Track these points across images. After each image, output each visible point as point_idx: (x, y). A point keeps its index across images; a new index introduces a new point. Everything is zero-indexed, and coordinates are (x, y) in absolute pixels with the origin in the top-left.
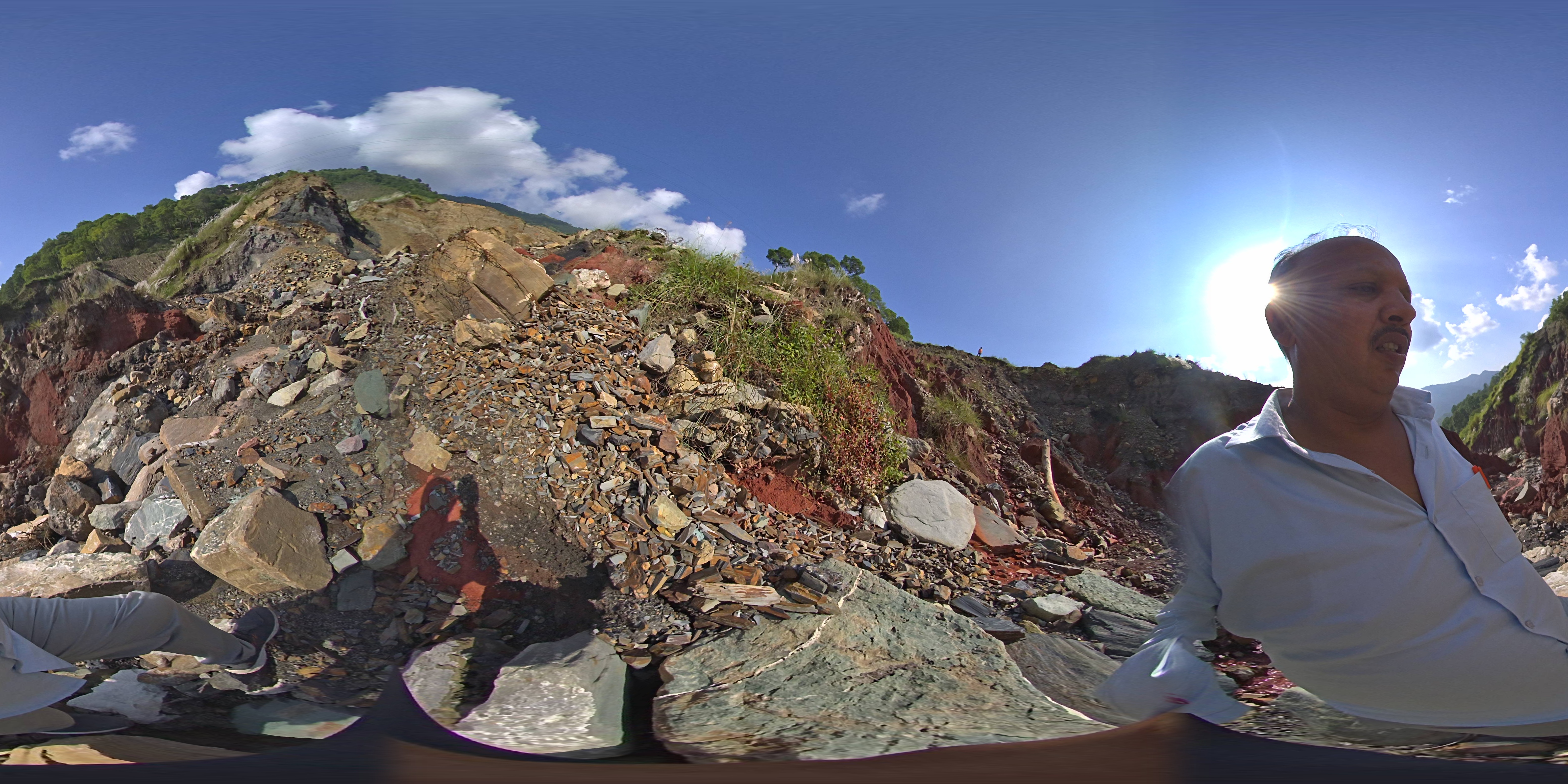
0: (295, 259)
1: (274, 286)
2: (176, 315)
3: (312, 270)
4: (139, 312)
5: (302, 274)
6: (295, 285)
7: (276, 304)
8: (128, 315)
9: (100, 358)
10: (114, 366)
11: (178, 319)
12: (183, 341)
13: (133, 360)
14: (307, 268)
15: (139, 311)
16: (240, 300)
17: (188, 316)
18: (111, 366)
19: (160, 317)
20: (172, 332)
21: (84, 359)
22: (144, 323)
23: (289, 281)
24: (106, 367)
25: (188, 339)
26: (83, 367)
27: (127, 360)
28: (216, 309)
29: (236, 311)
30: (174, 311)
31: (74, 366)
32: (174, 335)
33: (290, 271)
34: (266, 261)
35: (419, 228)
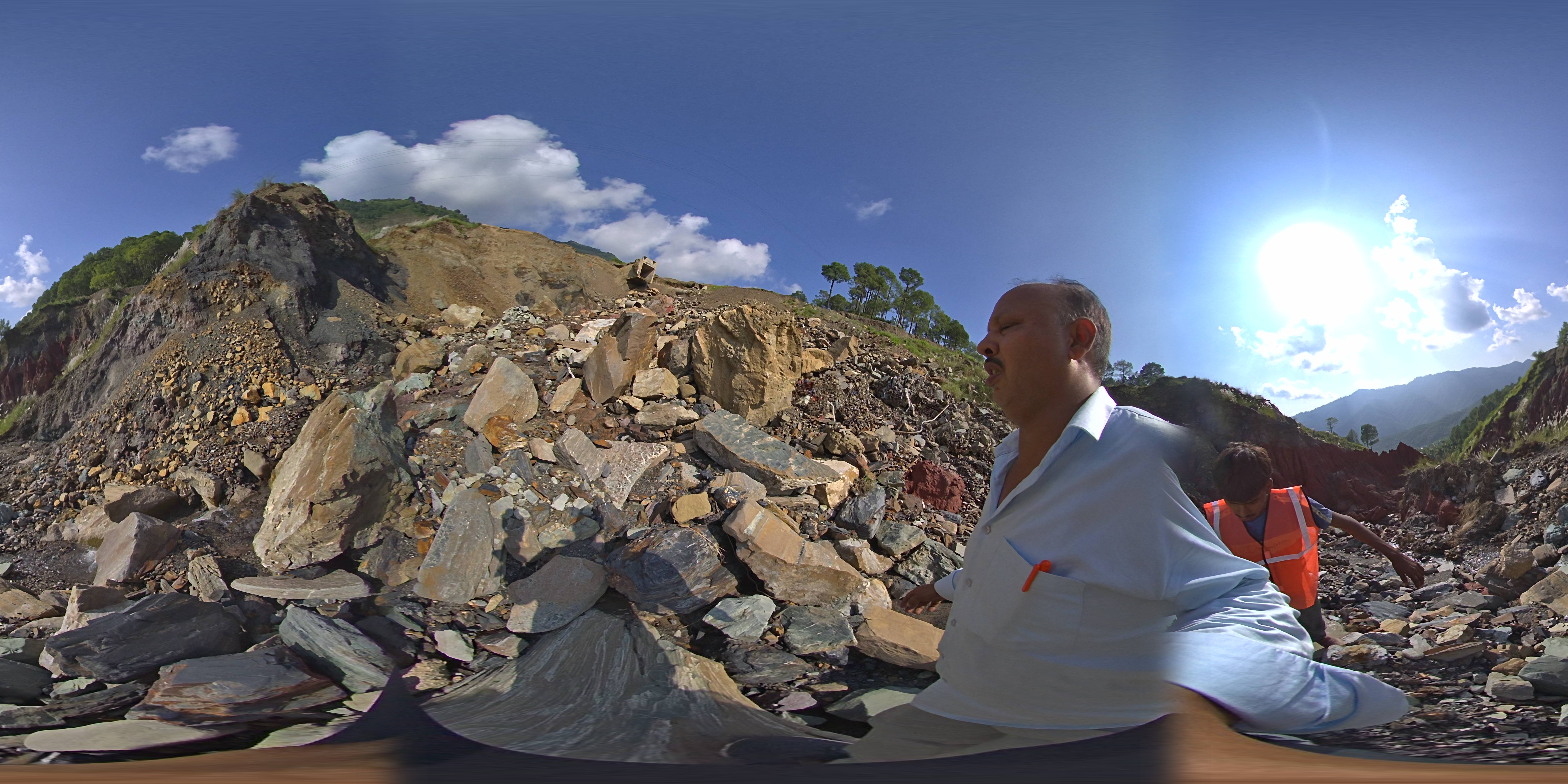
35: (458, 259)
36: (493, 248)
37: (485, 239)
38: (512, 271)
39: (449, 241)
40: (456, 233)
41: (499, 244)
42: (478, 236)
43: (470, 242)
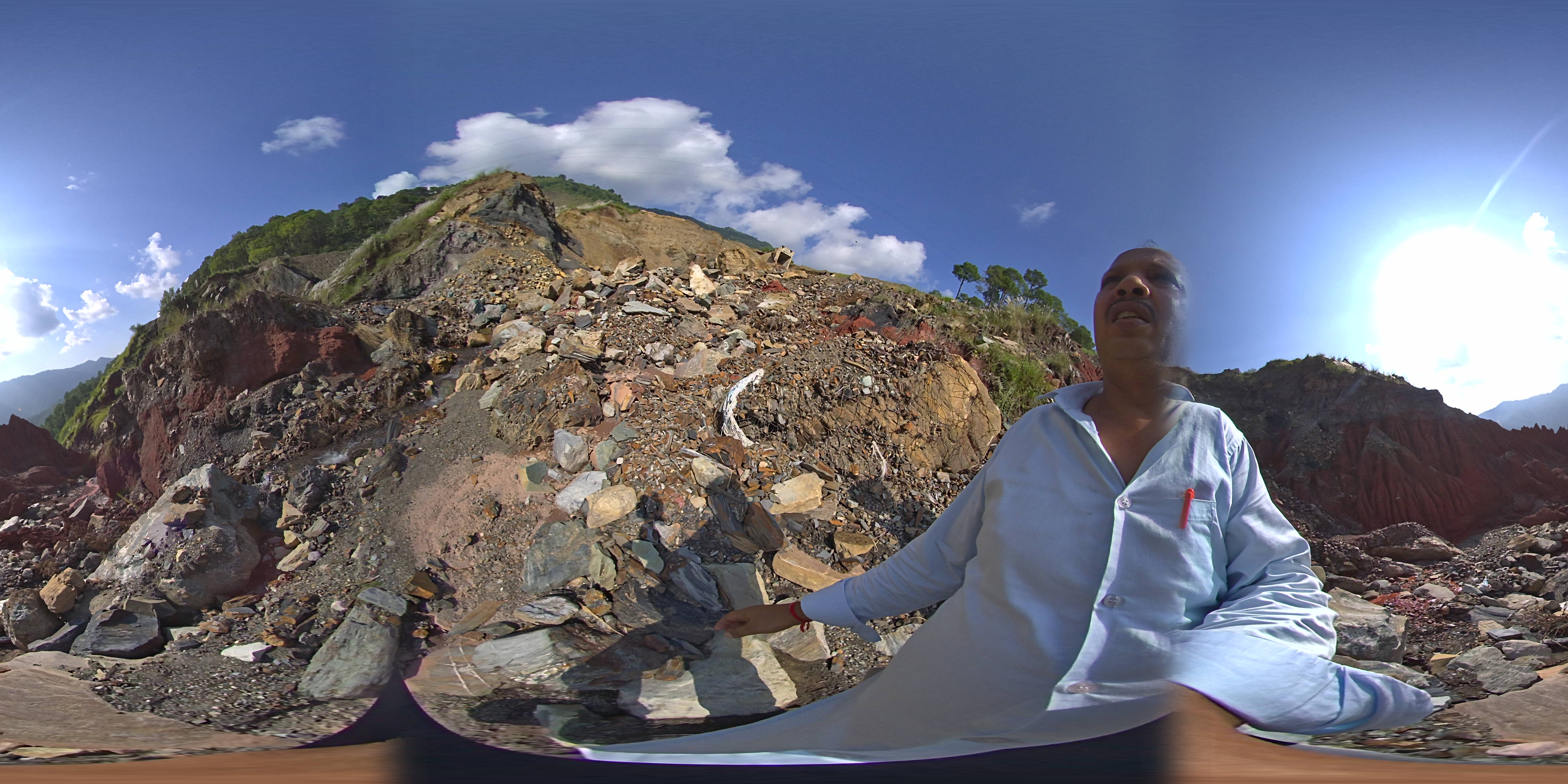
0: (500, 263)
1: (475, 295)
2: (336, 337)
3: (520, 278)
4: (282, 330)
5: (509, 282)
6: (500, 295)
7: (478, 321)
8: (266, 334)
9: (222, 398)
10: (235, 414)
11: (339, 341)
12: (344, 377)
13: (262, 409)
14: (514, 274)
15: (283, 328)
16: (430, 312)
17: (356, 336)
18: (232, 413)
19: (312, 338)
20: (329, 362)
21: (203, 395)
22: (286, 348)
23: (493, 290)
24: (225, 412)
25: (351, 375)
26: (201, 408)
27: (254, 408)
28: (397, 327)
29: (424, 331)
30: (336, 329)
31: (190, 404)
32: (331, 367)
33: (494, 277)
34: (465, 264)
35: (620, 239)
36: (650, 231)
37: (643, 223)
38: (664, 251)
39: (613, 223)
40: (619, 217)
41: (655, 228)
42: (637, 220)
43: (630, 224)
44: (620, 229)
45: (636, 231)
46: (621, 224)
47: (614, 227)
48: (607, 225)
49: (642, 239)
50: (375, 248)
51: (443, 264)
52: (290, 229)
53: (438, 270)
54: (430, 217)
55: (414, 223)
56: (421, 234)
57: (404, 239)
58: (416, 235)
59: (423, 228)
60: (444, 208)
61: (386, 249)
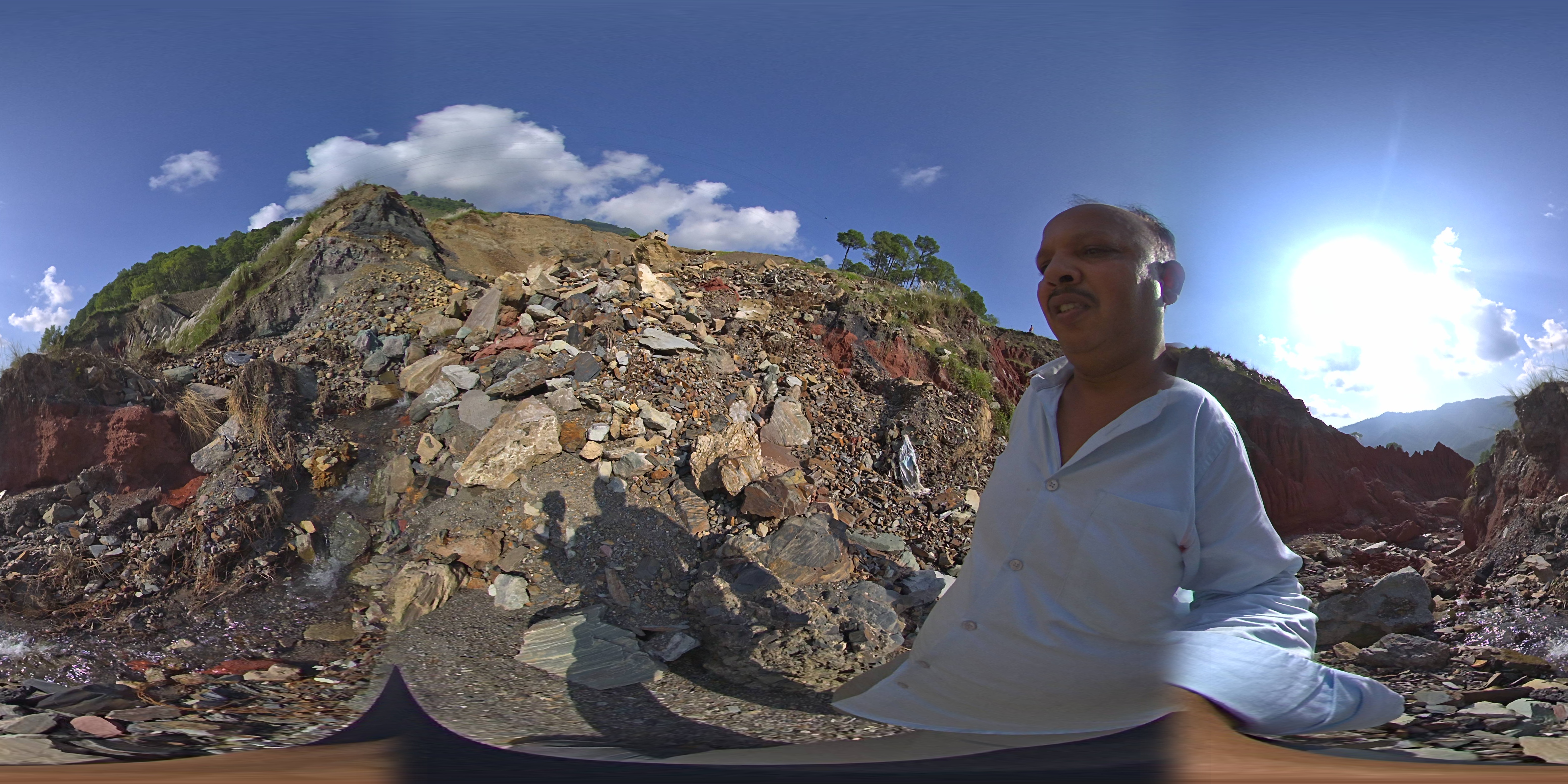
16: (303, 357)
34: (342, 285)
35: (491, 244)
37: (509, 225)
39: (484, 230)
40: (484, 222)
42: (503, 224)
43: (497, 229)
44: (488, 235)
45: (504, 235)
46: (488, 229)
47: (482, 233)
48: (474, 232)
49: (513, 242)
50: (243, 279)
51: (316, 288)
52: (171, 266)
53: (311, 295)
54: (296, 241)
55: (281, 248)
56: (290, 259)
57: (273, 266)
58: (284, 261)
59: (291, 253)
60: (310, 229)
61: (254, 279)
